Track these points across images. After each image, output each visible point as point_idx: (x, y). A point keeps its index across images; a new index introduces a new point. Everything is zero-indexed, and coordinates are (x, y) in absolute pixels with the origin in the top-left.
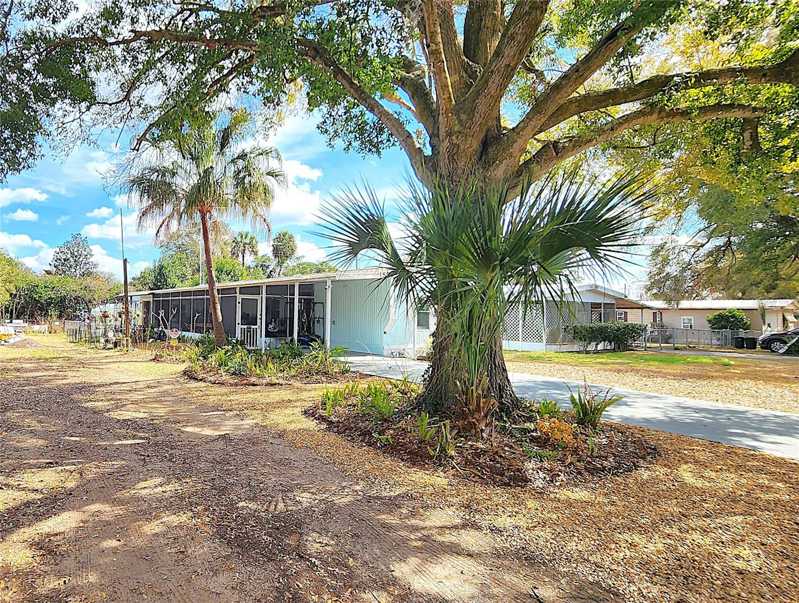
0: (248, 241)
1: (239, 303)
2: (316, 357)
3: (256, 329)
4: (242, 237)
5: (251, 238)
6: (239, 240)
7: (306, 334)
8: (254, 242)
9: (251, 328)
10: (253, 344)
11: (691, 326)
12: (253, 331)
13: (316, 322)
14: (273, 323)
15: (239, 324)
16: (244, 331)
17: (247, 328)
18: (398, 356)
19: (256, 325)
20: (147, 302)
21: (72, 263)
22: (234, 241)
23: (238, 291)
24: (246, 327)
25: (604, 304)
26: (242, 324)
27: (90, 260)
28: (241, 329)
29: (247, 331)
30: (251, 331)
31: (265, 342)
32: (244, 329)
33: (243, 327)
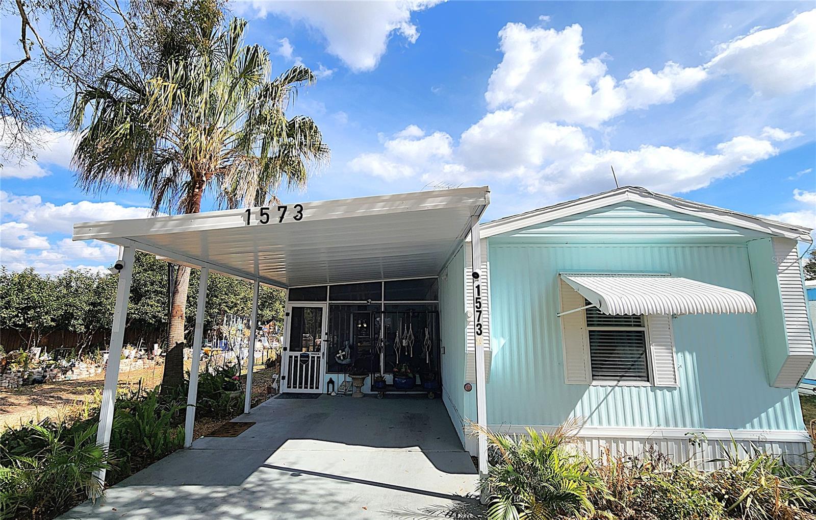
1: (287, 314)
3: (319, 358)
7: (405, 370)
9: (308, 357)
10: (312, 383)
12: (313, 362)
15: (285, 349)
16: (296, 361)
17: (301, 356)
19: (319, 352)
24: (299, 354)
26: (290, 350)
28: (291, 357)
29: (300, 360)
30: (308, 360)
31: (331, 381)
32: (296, 357)
33: (294, 354)
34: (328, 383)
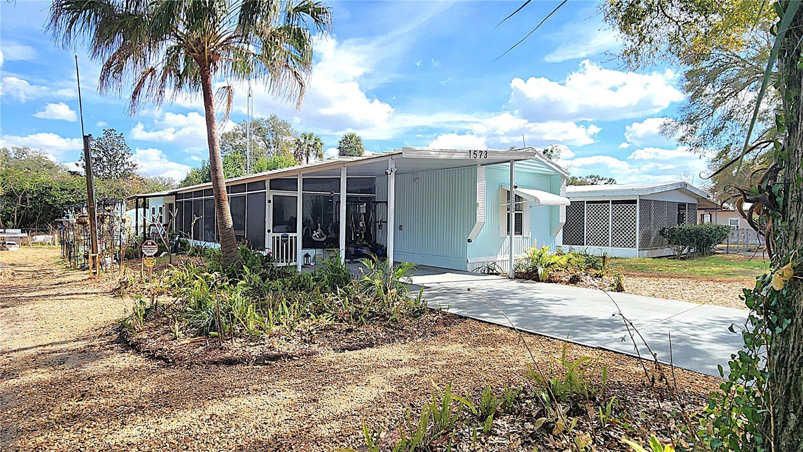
0: (312, 143)
1: (270, 202)
2: (371, 285)
3: (296, 237)
4: (305, 138)
5: (315, 140)
6: (302, 141)
7: (365, 243)
8: (319, 144)
9: (287, 237)
10: (291, 258)
11: (737, 227)
12: (291, 241)
13: (378, 227)
14: (319, 230)
15: (269, 231)
16: (278, 241)
17: (282, 237)
18: (486, 272)
19: (296, 232)
20: (170, 204)
21: (105, 164)
22: (296, 143)
23: (267, 184)
24: (280, 235)
25: (689, 204)
26: (273, 232)
27: (129, 160)
28: (274, 237)
29: (282, 240)
30: (288, 240)
31: (307, 256)
32: (278, 237)
33: (276, 235)
34: (304, 256)
